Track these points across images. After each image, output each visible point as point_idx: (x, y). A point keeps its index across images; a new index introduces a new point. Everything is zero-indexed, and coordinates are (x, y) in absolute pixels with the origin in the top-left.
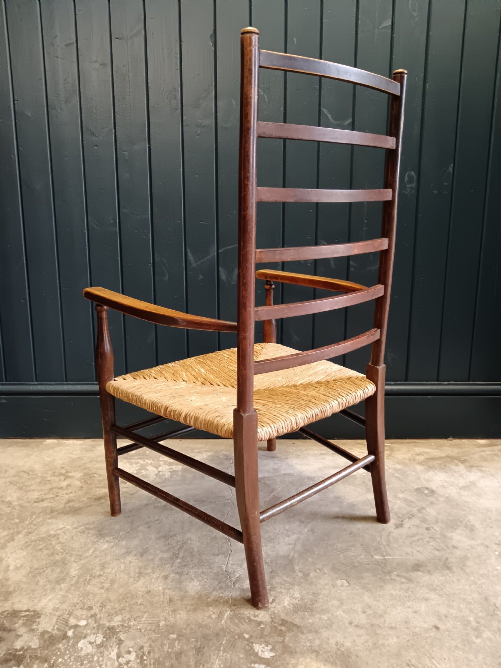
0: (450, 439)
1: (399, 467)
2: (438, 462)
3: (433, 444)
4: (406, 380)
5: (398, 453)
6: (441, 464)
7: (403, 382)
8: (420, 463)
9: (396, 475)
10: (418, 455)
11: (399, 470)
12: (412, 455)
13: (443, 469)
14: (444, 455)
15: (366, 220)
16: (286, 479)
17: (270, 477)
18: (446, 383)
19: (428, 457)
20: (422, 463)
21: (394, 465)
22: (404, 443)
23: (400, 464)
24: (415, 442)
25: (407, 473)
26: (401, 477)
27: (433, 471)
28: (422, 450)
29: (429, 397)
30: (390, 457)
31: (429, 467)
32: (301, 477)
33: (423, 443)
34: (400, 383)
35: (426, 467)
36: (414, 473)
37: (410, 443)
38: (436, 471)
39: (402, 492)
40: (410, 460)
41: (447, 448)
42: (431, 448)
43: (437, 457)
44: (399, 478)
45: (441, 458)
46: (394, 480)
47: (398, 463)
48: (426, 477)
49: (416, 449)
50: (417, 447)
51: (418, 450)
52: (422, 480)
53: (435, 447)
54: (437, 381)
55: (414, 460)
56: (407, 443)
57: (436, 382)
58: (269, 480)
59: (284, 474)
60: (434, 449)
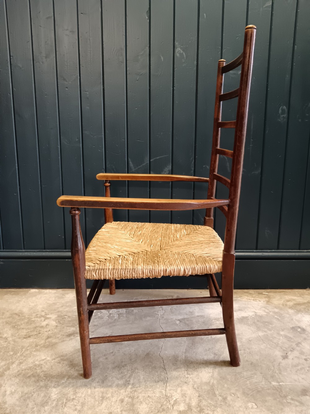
0: (307, 289)
1: (276, 310)
2: (303, 307)
3: (297, 293)
4: (278, 249)
5: (274, 299)
6: (305, 308)
7: (276, 250)
8: (291, 308)
9: (276, 317)
10: (288, 301)
11: (277, 313)
12: (284, 301)
13: (307, 312)
14: (306, 301)
15: (252, 139)
16: (199, 320)
17: (188, 318)
18: (305, 251)
19: (295, 303)
20: (292, 307)
21: (273, 309)
22: (277, 292)
23: (277, 308)
24: (284, 292)
25: (283, 315)
26: (279, 318)
27: (301, 314)
28: (290, 298)
29: (294, 260)
30: (269, 303)
31: (297, 310)
32: (210, 318)
33: (290, 292)
34: (274, 250)
35: (295, 311)
36: (288, 316)
37: (281, 292)
38: (303, 314)
39: (283, 330)
40: (283, 305)
41: (307, 296)
42: (296, 296)
43: (301, 302)
44: (278, 319)
45: (304, 304)
46: (275, 321)
47: (276, 307)
48: (297, 319)
49: (286, 296)
50: (286, 295)
51: (287, 297)
52: (295, 321)
53: (299, 295)
54: (299, 249)
55: (286, 305)
56: (279, 292)
57: (298, 251)
58: (187, 321)
59: (198, 316)
60: (298, 297)
